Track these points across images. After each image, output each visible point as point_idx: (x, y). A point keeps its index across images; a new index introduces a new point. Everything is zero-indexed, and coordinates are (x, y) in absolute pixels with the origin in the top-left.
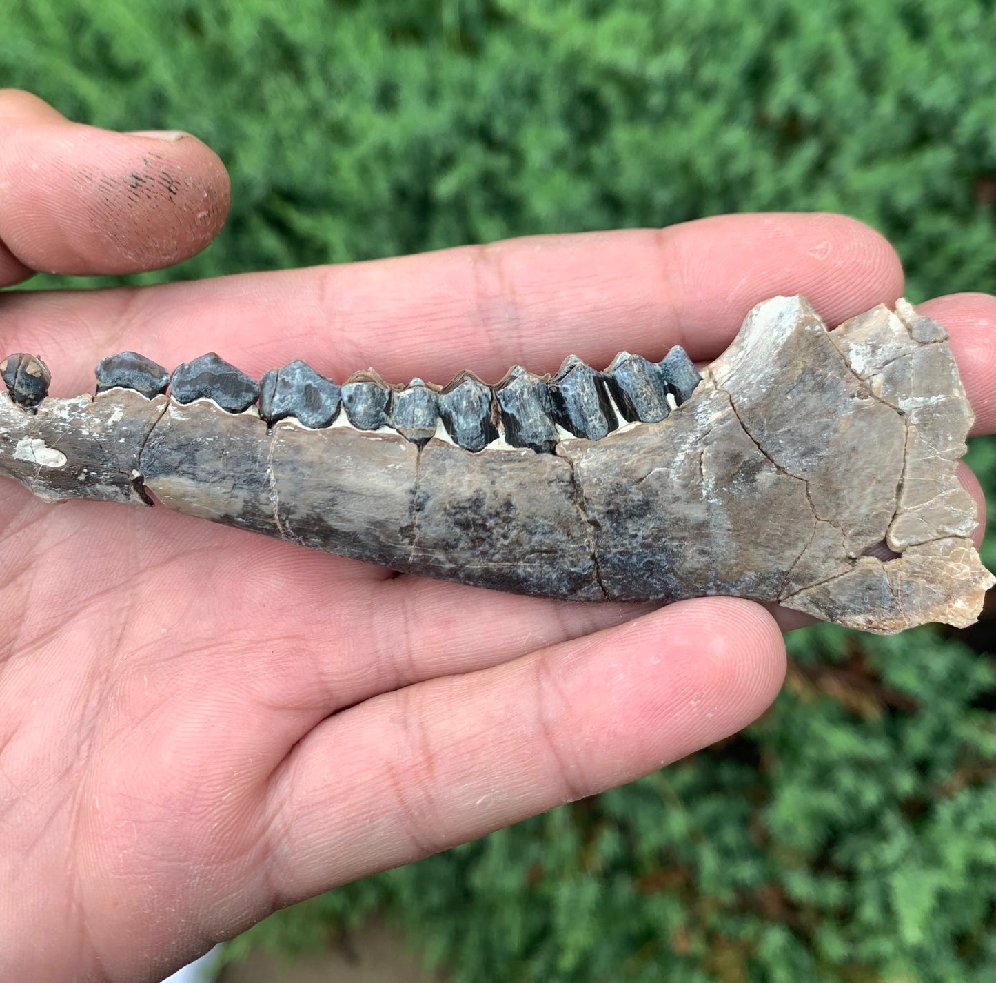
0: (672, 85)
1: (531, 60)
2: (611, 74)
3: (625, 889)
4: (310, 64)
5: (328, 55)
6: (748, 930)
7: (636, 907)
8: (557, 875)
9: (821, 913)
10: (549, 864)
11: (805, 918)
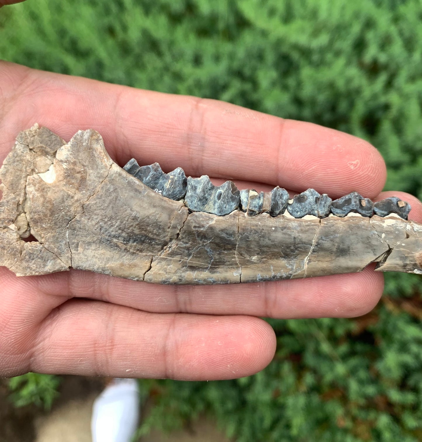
0: (323, 51)
1: (260, 42)
2: (296, 47)
3: (316, 399)
4: (164, 48)
5: (171, 44)
6: (372, 415)
7: (321, 407)
8: (287, 394)
9: (404, 407)
10: (283, 388)
11: (396, 410)
